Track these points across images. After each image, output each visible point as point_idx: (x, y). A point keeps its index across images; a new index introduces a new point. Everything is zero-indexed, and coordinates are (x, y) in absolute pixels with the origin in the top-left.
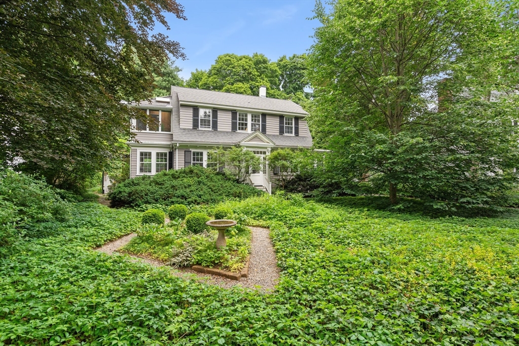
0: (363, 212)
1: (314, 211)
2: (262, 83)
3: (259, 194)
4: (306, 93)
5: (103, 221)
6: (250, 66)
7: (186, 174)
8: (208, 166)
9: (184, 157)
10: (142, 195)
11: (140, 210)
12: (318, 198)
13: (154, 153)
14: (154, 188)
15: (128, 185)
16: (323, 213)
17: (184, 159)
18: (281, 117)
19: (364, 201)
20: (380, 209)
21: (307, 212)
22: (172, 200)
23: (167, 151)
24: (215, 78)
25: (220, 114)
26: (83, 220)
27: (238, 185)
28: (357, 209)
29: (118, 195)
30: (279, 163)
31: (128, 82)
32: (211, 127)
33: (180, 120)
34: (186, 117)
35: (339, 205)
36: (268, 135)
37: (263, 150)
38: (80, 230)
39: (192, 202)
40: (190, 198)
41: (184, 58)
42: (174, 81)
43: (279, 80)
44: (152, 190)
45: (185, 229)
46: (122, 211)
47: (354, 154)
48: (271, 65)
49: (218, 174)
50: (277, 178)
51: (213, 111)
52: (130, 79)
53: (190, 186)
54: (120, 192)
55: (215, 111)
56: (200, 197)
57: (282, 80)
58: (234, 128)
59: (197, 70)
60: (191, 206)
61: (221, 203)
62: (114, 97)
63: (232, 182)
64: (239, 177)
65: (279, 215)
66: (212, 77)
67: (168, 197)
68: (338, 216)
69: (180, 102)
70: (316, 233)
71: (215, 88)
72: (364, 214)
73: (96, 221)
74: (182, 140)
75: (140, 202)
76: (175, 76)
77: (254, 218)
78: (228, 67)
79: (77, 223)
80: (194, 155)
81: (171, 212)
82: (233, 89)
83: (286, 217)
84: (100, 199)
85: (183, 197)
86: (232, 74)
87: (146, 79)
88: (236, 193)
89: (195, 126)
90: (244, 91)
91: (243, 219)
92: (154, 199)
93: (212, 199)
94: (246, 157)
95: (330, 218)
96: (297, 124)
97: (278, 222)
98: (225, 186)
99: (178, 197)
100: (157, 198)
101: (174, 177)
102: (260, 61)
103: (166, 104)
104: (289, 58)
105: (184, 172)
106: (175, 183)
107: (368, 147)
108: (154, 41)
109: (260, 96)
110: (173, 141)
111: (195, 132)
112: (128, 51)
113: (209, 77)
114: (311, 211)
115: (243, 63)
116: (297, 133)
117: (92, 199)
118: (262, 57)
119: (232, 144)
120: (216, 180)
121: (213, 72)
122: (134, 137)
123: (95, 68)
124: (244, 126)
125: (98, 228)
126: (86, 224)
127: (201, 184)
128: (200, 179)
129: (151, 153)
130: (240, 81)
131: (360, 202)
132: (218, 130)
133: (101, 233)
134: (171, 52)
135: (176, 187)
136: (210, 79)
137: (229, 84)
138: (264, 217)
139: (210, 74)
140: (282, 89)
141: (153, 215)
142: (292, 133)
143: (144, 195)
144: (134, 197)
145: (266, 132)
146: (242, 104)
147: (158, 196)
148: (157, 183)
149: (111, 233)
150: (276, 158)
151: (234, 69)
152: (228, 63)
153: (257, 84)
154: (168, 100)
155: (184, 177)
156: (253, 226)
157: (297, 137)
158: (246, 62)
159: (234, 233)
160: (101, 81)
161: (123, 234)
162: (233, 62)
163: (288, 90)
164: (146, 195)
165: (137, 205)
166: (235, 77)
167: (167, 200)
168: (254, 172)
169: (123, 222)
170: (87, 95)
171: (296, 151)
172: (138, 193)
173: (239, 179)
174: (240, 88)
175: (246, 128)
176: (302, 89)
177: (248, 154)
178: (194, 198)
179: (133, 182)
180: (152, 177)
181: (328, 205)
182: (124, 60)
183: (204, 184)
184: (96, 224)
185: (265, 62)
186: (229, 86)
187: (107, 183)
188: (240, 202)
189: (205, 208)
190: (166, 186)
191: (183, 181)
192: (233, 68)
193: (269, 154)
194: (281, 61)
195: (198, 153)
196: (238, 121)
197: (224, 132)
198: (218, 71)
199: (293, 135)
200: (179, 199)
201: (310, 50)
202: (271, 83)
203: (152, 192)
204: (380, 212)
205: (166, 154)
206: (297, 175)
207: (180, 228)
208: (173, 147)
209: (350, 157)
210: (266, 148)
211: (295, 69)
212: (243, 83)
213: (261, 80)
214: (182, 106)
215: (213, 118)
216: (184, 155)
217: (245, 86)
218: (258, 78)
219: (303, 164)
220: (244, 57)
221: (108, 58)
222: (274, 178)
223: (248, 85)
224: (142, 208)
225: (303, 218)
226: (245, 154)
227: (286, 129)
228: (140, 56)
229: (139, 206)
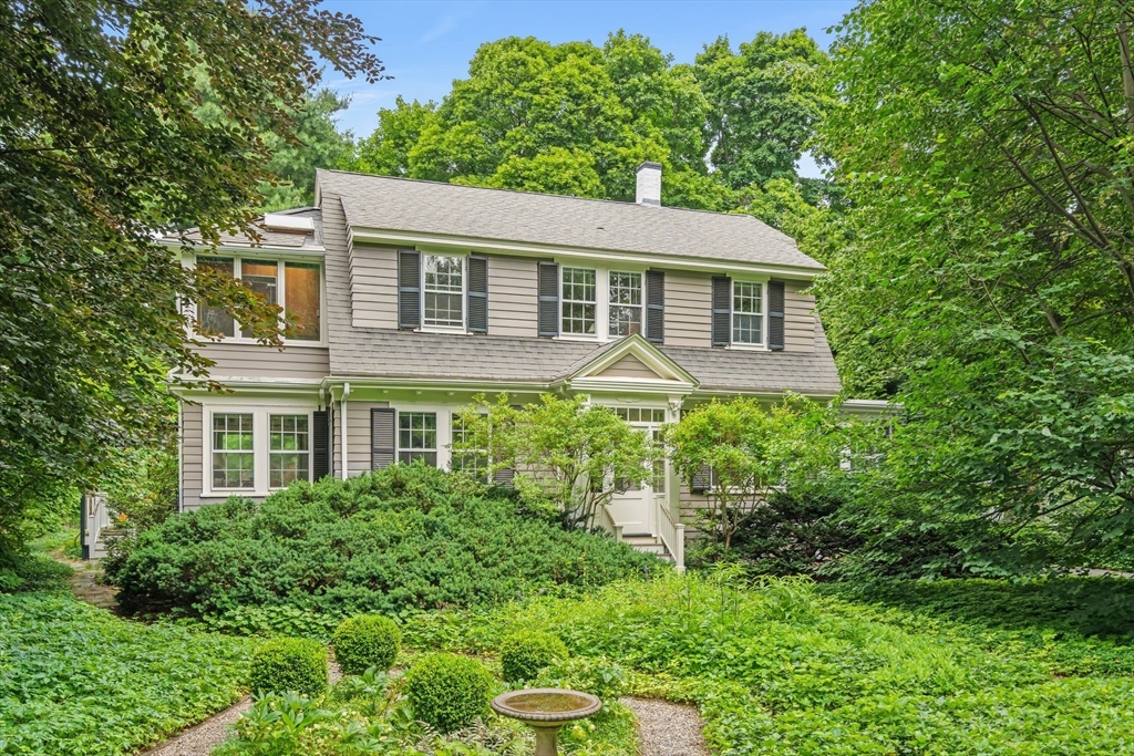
0: (1040, 644)
1: (860, 645)
2: (638, 149)
3: (643, 568)
4: (803, 181)
5: (110, 671)
6: (595, 85)
7: (379, 495)
8: (456, 464)
9: (368, 432)
10: (231, 574)
11: (226, 627)
12: (860, 588)
13: (261, 416)
14: (272, 547)
15: (179, 536)
16: (894, 652)
17: (368, 440)
18: (721, 280)
19: (1037, 598)
20: (1104, 633)
21: (831, 646)
22: (335, 590)
23: (306, 409)
24: (467, 132)
25: (495, 273)
26: (40, 670)
27: (567, 535)
28: (1014, 634)
29: (144, 572)
30: (714, 456)
31: (178, 168)
32: (464, 320)
33: (355, 297)
34: (376, 286)
35: (946, 616)
36: (672, 348)
37: (653, 405)
38: (38, 707)
39: (409, 600)
40: (400, 584)
41: (374, 73)
42: (318, 146)
43: (705, 134)
44: (262, 555)
45: (400, 712)
46: (166, 633)
47: (1009, 431)
48: (673, 75)
49: (493, 494)
50: (704, 505)
51: (471, 262)
52: (184, 159)
53: (398, 540)
54: (153, 562)
55: (478, 262)
56: (436, 582)
57: (713, 134)
58: (547, 325)
59: (399, 100)
60: (404, 613)
61: (512, 605)
62: (129, 225)
63: (546, 526)
64: (567, 504)
65: (730, 656)
66: (457, 127)
67: (321, 581)
68: (950, 664)
69: (353, 234)
70: (881, 737)
71: (467, 169)
72: (1043, 653)
73: (84, 672)
74: (361, 370)
75: (225, 598)
76: (323, 126)
77: (637, 666)
78: (516, 87)
79: (18, 679)
80: (404, 422)
81: (345, 644)
82: (534, 174)
83: (755, 666)
84: (76, 582)
85: (374, 581)
86: (529, 116)
87: (242, 159)
88: (562, 566)
89: (408, 316)
90: (575, 178)
91: (608, 678)
92: (274, 588)
93: (477, 591)
94: (596, 434)
95: (920, 673)
96: (777, 305)
97: (729, 684)
98: (521, 539)
99: (358, 581)
100: (283, 584)
101: (340, 507)
102: (633, 64)
103: (300, 239)
104: (743, 47)
105: (373, 488)
106: (343, 527)
107: (1067, 405)
108: (269, 15)
109: (639, 201)
110: (328, 372)
111: (409, 340)
112: (175, 57)
113: (446, 128)
114: (847, 645)
115: (569, 71)
116: (777, 339)
117: (51, 582)
118: (642, 46)
119: (540, 384)
120: (489, 517)
121: (460, 108)
122: (205, 373)
123: (57, 121)
124: (582, 317)
125: (97, 703)
126: (50, 685)
127: (438, 535)
128: (431, 516)
129: (252, 415)
130: (561, 142)
131: (1019, 605)
132: (491, 331)
133: (111, 721)
134: (326, 53)
135: (350, 546)
136: (449, 136)
137: (517, 152)
138: (673, 663)
139: (447, 118)
140: (711, 169)
141: (289, 660)
142: (757, 339)
143: (237, 574)
144: (202, 580)
145: (662, 337)
146: (575, 233)
147: (287, 579)
148: (280, 530)
149: (141, 721)
150: (703, 437)
151: (537, 97)
152: (517, 73)
153: (623, 151)
154: (306, 222)
155: (374, 506)
156: (637, 696)
157: (778, 356)
158: (582, 70)
159: (581, 733)
160: (81, 166)
161: (181, 723)
162: (533, 71)
163: (737, 174)
164: (243, 573)
165: (212, 607)
166: (541, 126)
167: (319, 591)
168: (620, 485)
169: (176, 678)
170: (44, 226)
171: (774, 410)
172: (214, 567)
173: (566, 514)
174: (558, 167)
175: (589, 325)
176: (788, 166)
177: (604, 424)
178: (414, 586)
179: (194, 524)
180: (257, 502)
181: (900, 615)
182: (161, 89)
183: (447, 534)
184: (88, 688)
185: (651, 65)
186: (520, 162)
187: (100, 521)
188: (579, 599)
189: (457, 624)
190: (313, 541)
191: (373, 522)
192: (535, 91)
193: (677, 420)
194: (710, 60)
195: (417, 419)
196: (562, 300)
197: (510, 339)
198: (477, 103)
199: (764, 346)
200: (361, 589)
201: (839, 29)
202: (673, 146)
203: (264, 562)
204: (1104, 645)
205: (303, 422)
206: (779, 496)
207: (381, 705)
208: (328, 397)
209: (994, 440)
210: (665, 397)
211: (762, 90)
212: (571, 150)
213: (639, 138)
214: (360, 244)
215: (470, 288)
216: (368, 423)
217: (575, 160)
218: (626, 127)
219: (807, 460)
220: (573, 50)
221: (104, 83)
222: (695, 505)
223: (589, 154)
224: (232, 618)
225: (820, 672)
226: (590, 423)
227: (736, 325)
228: (218, 74)
229: (220, 612)
